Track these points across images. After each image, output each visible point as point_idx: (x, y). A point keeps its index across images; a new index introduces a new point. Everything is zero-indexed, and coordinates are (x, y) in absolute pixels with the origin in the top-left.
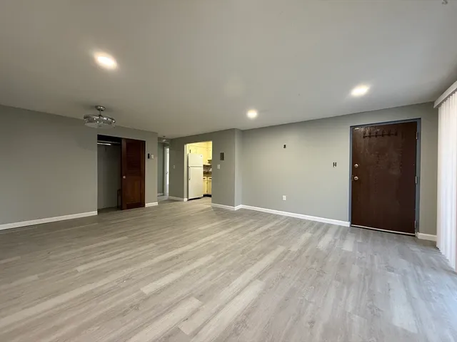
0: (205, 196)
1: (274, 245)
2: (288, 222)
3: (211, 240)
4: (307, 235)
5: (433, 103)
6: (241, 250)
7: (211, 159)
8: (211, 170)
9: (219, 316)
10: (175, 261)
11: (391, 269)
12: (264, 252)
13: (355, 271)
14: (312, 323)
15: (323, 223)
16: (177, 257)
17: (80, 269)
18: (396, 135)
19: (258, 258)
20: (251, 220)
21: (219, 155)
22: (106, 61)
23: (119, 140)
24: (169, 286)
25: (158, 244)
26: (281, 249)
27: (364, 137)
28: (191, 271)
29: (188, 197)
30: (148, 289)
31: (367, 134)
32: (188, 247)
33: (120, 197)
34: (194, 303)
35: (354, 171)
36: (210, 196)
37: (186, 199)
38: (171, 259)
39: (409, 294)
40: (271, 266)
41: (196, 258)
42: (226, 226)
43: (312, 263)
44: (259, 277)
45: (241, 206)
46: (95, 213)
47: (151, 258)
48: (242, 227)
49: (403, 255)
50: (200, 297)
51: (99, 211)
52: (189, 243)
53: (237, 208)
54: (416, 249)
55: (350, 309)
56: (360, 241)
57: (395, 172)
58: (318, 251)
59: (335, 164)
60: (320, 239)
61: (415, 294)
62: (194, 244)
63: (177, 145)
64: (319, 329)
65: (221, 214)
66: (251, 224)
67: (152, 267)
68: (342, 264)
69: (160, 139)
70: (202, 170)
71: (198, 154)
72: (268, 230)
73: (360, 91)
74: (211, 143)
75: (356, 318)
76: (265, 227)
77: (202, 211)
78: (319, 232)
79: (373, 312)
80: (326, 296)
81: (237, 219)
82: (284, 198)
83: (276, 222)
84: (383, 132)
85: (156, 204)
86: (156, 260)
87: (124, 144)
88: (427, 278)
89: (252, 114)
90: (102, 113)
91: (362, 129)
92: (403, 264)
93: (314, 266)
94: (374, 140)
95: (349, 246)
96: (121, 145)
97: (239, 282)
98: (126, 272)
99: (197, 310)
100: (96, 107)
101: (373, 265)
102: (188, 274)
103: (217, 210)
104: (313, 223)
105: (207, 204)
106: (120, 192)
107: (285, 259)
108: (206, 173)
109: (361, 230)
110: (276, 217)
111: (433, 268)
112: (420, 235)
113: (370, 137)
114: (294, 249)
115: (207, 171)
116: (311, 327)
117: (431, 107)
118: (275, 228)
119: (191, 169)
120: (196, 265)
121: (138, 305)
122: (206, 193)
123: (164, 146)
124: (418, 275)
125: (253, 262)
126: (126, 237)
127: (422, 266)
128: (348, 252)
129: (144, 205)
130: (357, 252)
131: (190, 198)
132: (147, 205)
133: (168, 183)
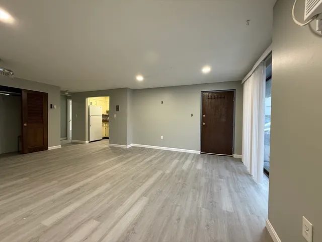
0: (104, 138)
1: (154, 170)
2: (164, 154)
3: (109, 172)
4: (176, 161)
5: (241, 81)
6: (132, 176)
7: (108, 110)
8: (108, 119)
10: (77, 192)
11: (221, 177)
12: (148, 176)
13: (203, 180)
14: (179, 219)
15: (186, 153)
16: (78, 189)
18: (224, 98)
19: (144, 181)
20: (139, 155)
21: (115, 107)
23: (19, 91)
25: (60, 181)
26: (159, 173)
27: (208, 98)
28: (92, 198)
29: (89, 139)
30: (48, 222)
31: (210, 97)
32: (89, 180)
34: (93, 224)
35: (203, 120)
36: (108, 138)
37: (87, 142)
38: (72, 192)
39: (230, 191)
40: (153, 185)
41: (95, 188)
42: (120, 160)
43: (179, 179)
44: (145, 194)
45: (132, 145)
47: (53, 193)
48: (132, 160)
49: (227, 168)
52: (90, 176)
53: (128, 146)
54: (232, 164)
55: (200, 205)
56: (206, 162)
57: (223, 120)
58: (183, 171)
59: (192, 115)
60: (183, 163)
61: (233, 190)
62: (94, 177)
63: (80, 98)
64: (183, 222)
65: (116, 151)
66: (139, 157)
67: (54, 201)
68: (196, 178)
69: (62, 92)
70: (101, 118)
71: (98, 106)
72: (151, 161)
73: (206, 70)
74: (108, 98)
76: (149, 159)
77: (101, 150)
78: (183, 159)
80: (187, 200)
81: (129, 154)
82: (162, 137)
83: (156, 154)
84: (218, 96)
85: (59, 147)
86: (58, 194)
87: (24, 95)
88: (238, 179)
89: (140, 78)
91: (207, 94)
92: (226, 173)
93: (180, 181)
94: (213, 101)
95: (200, 166)
96: (21, 96)
97: (130, 201)
98: (25, 210)
99: (96, 229)
101: (212, 176)
102: (89, 202)
103: (112, 148)
104: (179, 153)
105: (105, 144)
106: (21, 138)
107: (162, 179)
108: (103, 121)
109: (206, 155)
110: (156, 151)
111: (241, 174)
112: (235, 156)
113: (211, 98)
114: (168, 172)
115: (105, 118)
116: (178, 222)
117: (239, 83)
118: (155, 158)
119: (91, 118)
120: (95, 193)
121: (38, 238)
122: (105, 136)
123: (67, 98)
124: (234, 178)
125: (140, 184)
127: (235, 172)
128: (200, 170)
129: (47, 149)
130: (204, 169)
131: (91, 141)
132: (50, 148)
133: (71, 129)
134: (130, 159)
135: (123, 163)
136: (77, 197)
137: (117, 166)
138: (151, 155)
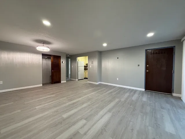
0: (85, 78)
1: (114, 98)
2: (119, 89)
4: (127, 95)
6: (101, 100)
7: (87, 63)
9: (94, 127)
10: (75, 104)
11: (162, 108)
12: (111, 101)
13: (148, 109)
14: (132, 130)
17: (37, 108)
19: (108, 103)
20: (104, 88)
21: (91, 62)
24: (73, 114)
25: (67, 98)
26: (117, 100)
27: (151, 54)
28: (82, 108)
29: (78, 79)
30: (65, 116)
31: (152, 53)
32: (80, 99)
35: (147, 68)
36: (87, 78)
38: (73, 104)
39: (171, 118)
40: (114, 107)
41: (83, 103)
42: (93, 91)
43: (131, 105)
44: (109, 111)
46: (41, 85)
47: (65, 103)
50: (86, 119)
51: (43, 84)
52: (80, 97)
53: (98, 83)
54: (173, 100)
56: (149, 97)
57: (164, 69)
58: (133, 101)
59: (139, 65)
60: (133, 96)
61: (174, 118)
62: (82, 98)
65: (91, 86)
66: (104, 90)
67: (66, 107)
68: (143, 106)
69: (67, 55)
70: (83, 68)
72: (111, 92)
75: (150, 128)
77: (84, 84)
78: (132, 93)
79: (157, 126)
80: (137, 119)
82: (118, 79)
83: (115, 89)
84: (159, 52)
85: (65, 81)
88: (178, 112)
89: (105, 45)
91: (150, 51)
92: (168, 106)
93: (131, 107)
94: (155, 55)
95: (145, 99)
96: (51, 58)
97: (101, 113)
98: (55, 109)
101: (155, 107)
102: (81, 110)
104: (130, 89)
105: (86, 82)
106: (52, 77)
107: (119, 104)
108: (85, 69)
109: (149, 92)
110: (114, 87)
111: (181, 108)
112: (174, 94)
113: (153, 54)
114: (123, 100)
116: (132, 131)
118: (114, 91)
119: (79, 67)
121: (61, 122)
123: (68, 58)
125: (107, 105)
126: (54, 95)
128: (145, 101)
129: (61, 82)
130: (149, 101)
131: (79, 79)
132: (62, 82)
133: (70, 73)
134: (99, 91)
135: (96, 92)
136: (76, 107)
138: (111, 89)
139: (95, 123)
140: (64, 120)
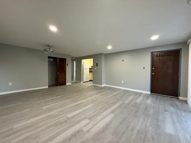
0: (90, 81)
1: (118, 100)
2: (123, 92)
3: (93, 98)
4: (132, 97)
5: (187, 42)
6: (105, 102)
7: (92, 65)
8: (92, 70)
9: (96, 126)
10: (79, 106)
11: (166, 111)
12: (114, 103)
13: (151, 111)
14: (133, 129)
15: (139, 92)
16: (80, 104)
17: (44, 107)
18: (171, 55)
19: (112, 105)
21: (96, 64)
22: (53, 29)
23: (56, 58)
24: (78, 114)
25: (72, 99)
26: (121, 102)
27: (157, 57)
28: (86, 109)
29: (83, 81)
30: (69, 115)
31: (158, 55)
32: (84, 101)
33: (56, 81)
34: (87, 121)
35: (152, 71)
36: (92, 81)
37: (82, 82)
38: (78, 105)
39: (173, 121)
40: (117, 108)
41: (87, 105)
42: (98, 93)
43: (134, 108)
44: (112, 112)
45: (105, 85)
46: (47, 87)
47: (70, 104)
48: (105, 93)
49: (172, 105)
50: (89, 119)
51: (49, 86)
52: (84, 99)
53: (103, 86)
54: (177, 103)
55: (148, 125)
56: (154, 100)
57: (170, 71)
58: (136, 103)
59: (144, 68)
60: (137, 98)
61: (176, 120)
62: (87, 99)
63: (79, 60)
64: (135, 132)
65: (96, 88)
66: (109, 92)
67: (70, 107)
68: (146, 109)
69: (72, 58)
70: (89, 70)
71: (87, 64)
72: (116, 95)
73: (155, 38)
74: (93, 59)
75: (150, 129)
76: (115, 94)
77: (88, 87)
78: (137, 96)
79: (157, 127)
80: (139, 120)
81: (103, 90)
82: (123, 82)
83: (119, 91)
84: (165, 55)
85: (70, 84)
86: (72, 105)
87: (58, 60)
88: (181, 115)
89: (110, 47)
90: (50, 48)
91: (156, 53)
92: (172, 109)
93: (134, 109)
94: (161, 58)
95: (149, 102)
96: (57, 60)
97: (104, 114)
98: (61, 109)
99: (89, 123)
100: (48, 45)
101: (159, 109)
102: (84, 111)
103: (94, 86)
104: (135, 92)
105: (91, 84)
106: (57, 79)
107: (123, 106)
108: (90, 72)
109: (155, 95)
110: (119, 90)
111: (185, 111)
112: (180, 98)
113: (159, 56)
114: (126, 102)
116: (132, 131)
117: (185, 44)
118: (119, 94)
119: (84, 70)
120: (87, 107)
121: (67, 121)
122: (90, 80)
123: (73, 60)
124: (178, 113)
125: (110, 107)
126: (60, 96)
127: (180, 110)
128: (149, 104)
129: (66, 84)
130: (153, 104)
131: (84, 81)
133: (75, 76)
134: (104, 93)
135: (100, 94)
136: (80, 107)
137: (97, 96)
138: (116, 92)
139: (98, 123)
140: (69, 119)
